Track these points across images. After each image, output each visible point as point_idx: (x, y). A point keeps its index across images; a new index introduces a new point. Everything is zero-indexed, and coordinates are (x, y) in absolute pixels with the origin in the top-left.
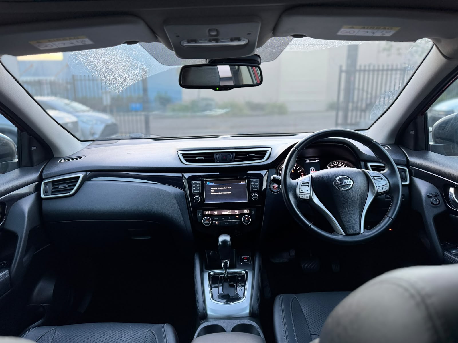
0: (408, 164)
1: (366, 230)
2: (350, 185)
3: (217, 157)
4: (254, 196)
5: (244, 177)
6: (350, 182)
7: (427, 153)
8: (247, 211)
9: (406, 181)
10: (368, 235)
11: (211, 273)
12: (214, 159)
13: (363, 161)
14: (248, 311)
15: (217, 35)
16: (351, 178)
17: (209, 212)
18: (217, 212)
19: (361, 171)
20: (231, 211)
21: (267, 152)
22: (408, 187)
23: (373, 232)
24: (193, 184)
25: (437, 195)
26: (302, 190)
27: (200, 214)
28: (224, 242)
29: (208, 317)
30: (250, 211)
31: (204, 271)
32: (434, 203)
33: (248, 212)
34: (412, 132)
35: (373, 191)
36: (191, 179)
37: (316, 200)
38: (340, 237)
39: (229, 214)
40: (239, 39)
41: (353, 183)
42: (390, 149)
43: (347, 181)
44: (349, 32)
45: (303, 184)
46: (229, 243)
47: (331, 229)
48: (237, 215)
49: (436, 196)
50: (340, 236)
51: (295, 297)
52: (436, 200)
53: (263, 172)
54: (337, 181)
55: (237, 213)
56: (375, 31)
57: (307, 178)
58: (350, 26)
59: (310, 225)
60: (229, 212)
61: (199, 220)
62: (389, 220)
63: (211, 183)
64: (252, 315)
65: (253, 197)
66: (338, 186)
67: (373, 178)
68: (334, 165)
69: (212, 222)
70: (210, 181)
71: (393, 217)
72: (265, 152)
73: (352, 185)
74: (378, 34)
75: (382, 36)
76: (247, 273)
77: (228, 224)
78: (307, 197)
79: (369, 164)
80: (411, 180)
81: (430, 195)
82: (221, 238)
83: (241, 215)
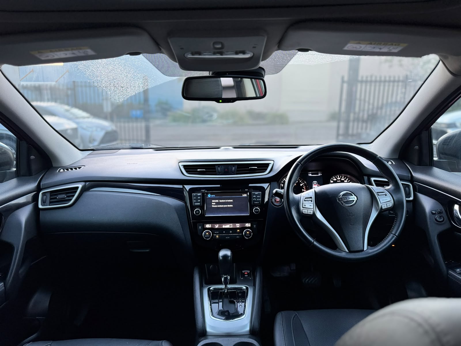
0: (412, 180)
1: (369, 247)
2: (354, 201)
3: (219, 169)
4: (256, 209)
5: (246, 190)
6: (353, 198)
7: (431, 169)
8: (248, 225)
9: (409, 197)
10: (371, 253)
11: (211, 289)
12: (215, 171)
13: (366, 175)
14: (248, 329)
15: (222, 48)
16: (355, 194)
17: (210, 225)
18: (218, 225)
19: (365, 186)
20: (232, 224)
21: (270, 164)
22: (412, 203)
23: (376, 249)
24: (194, 197)
25: (442, 212)
26: (305, 205)
27: (200, 227)
28: (225, 257)
29: (208, 334)
30: (251, 225)
31: (203, 286)
32: (439, 220)
33: (250, 226)
34: (417, 147)
35: (377, 207)
36: (191, 191)
37: (319, 215)
38: (343, 255)
39: (230, 227)
40: (244, 53)
41: (356, 199)
42: (394, 163)
43: (350, 197)
44: (356, 47)
45: (306, 199)
46: (230, 258)
47: (334, 246)
48: (238, 228)
49: (440, 213)
50: (344, 253)
51: (296, 315)
52: (440, 217)
53: (265, 185)
54: (341, 197)
55: (238, 227)
56: (382, 47)
57: (310, 193)
58: (357, 42)
59: (313, 241)
60: (230, 226)
61: (199, 233)
62: (393, 237)
63: (212, 196)
64: (253, 333)
65: (254, 211)
66: (341, 202)
67: (377, 194)
68: (337, 178)
69: (213, 235)
70: (211, 194)
71: (397, 235)
72: (267, 165)
73: (356, 201)
74: (385, 50)
75: (389, 51)
76: (247, 288)
77: (229, 238)
78: (311, 212)
79: (373, 179)
80: (415, 196)
81: (434, 212)
82: (223, 253)
83: (242, 229)
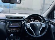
0: (50, 21)
1: (40, 35)
3: (13, 18)
8: (18, 29)
16: (38, 24)
17: (10, 29)
18: (12, 29)
19: (40, 22)
28: (12, 36)
35: (42, 27)
36: (7, 22)
45: (28, 25)
47: (33, 34)
50: (35, 36)
53: (22, 21)
57: (29, 23)
59: (29, 33)
60: (14, 29)
61: (8, 30)
67: (42, 24)
69: (11, 31)
70: (11, 23)
72: (23, 17)
77: (14, 31)
78: (29, 27)
80: (50, 25)
81: (53, 28)
82: (11, 35)
83: (17, 30)
